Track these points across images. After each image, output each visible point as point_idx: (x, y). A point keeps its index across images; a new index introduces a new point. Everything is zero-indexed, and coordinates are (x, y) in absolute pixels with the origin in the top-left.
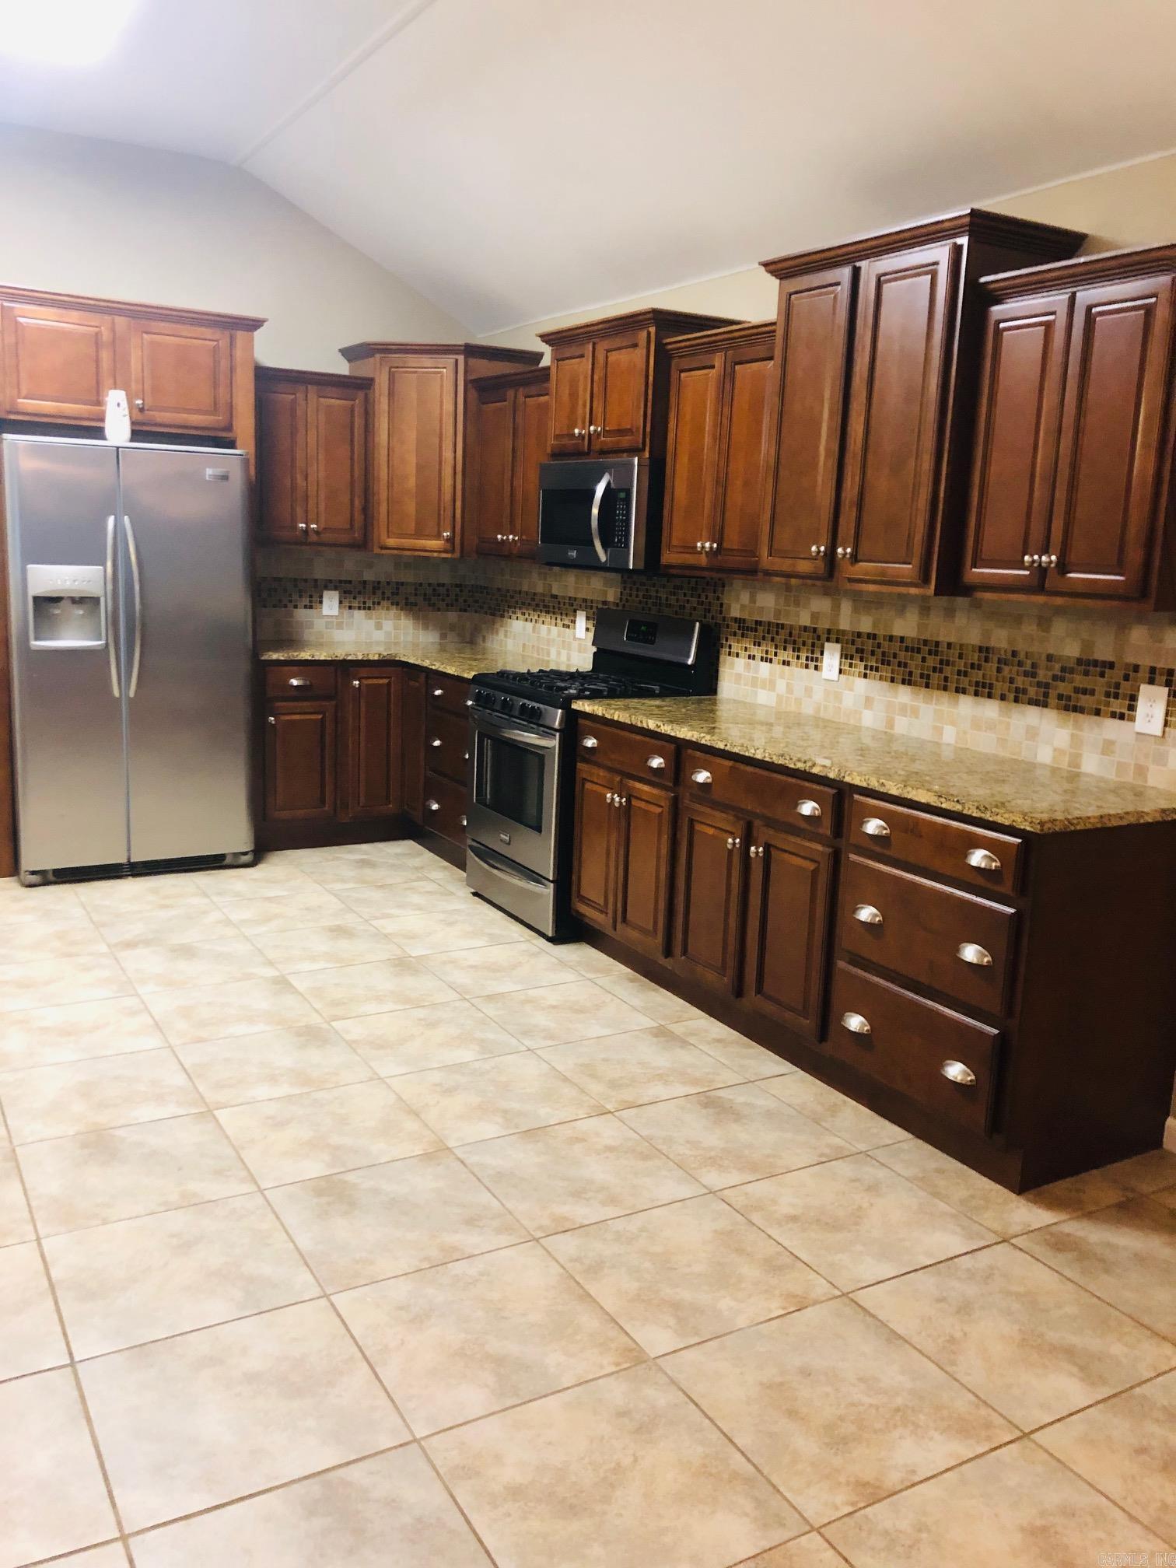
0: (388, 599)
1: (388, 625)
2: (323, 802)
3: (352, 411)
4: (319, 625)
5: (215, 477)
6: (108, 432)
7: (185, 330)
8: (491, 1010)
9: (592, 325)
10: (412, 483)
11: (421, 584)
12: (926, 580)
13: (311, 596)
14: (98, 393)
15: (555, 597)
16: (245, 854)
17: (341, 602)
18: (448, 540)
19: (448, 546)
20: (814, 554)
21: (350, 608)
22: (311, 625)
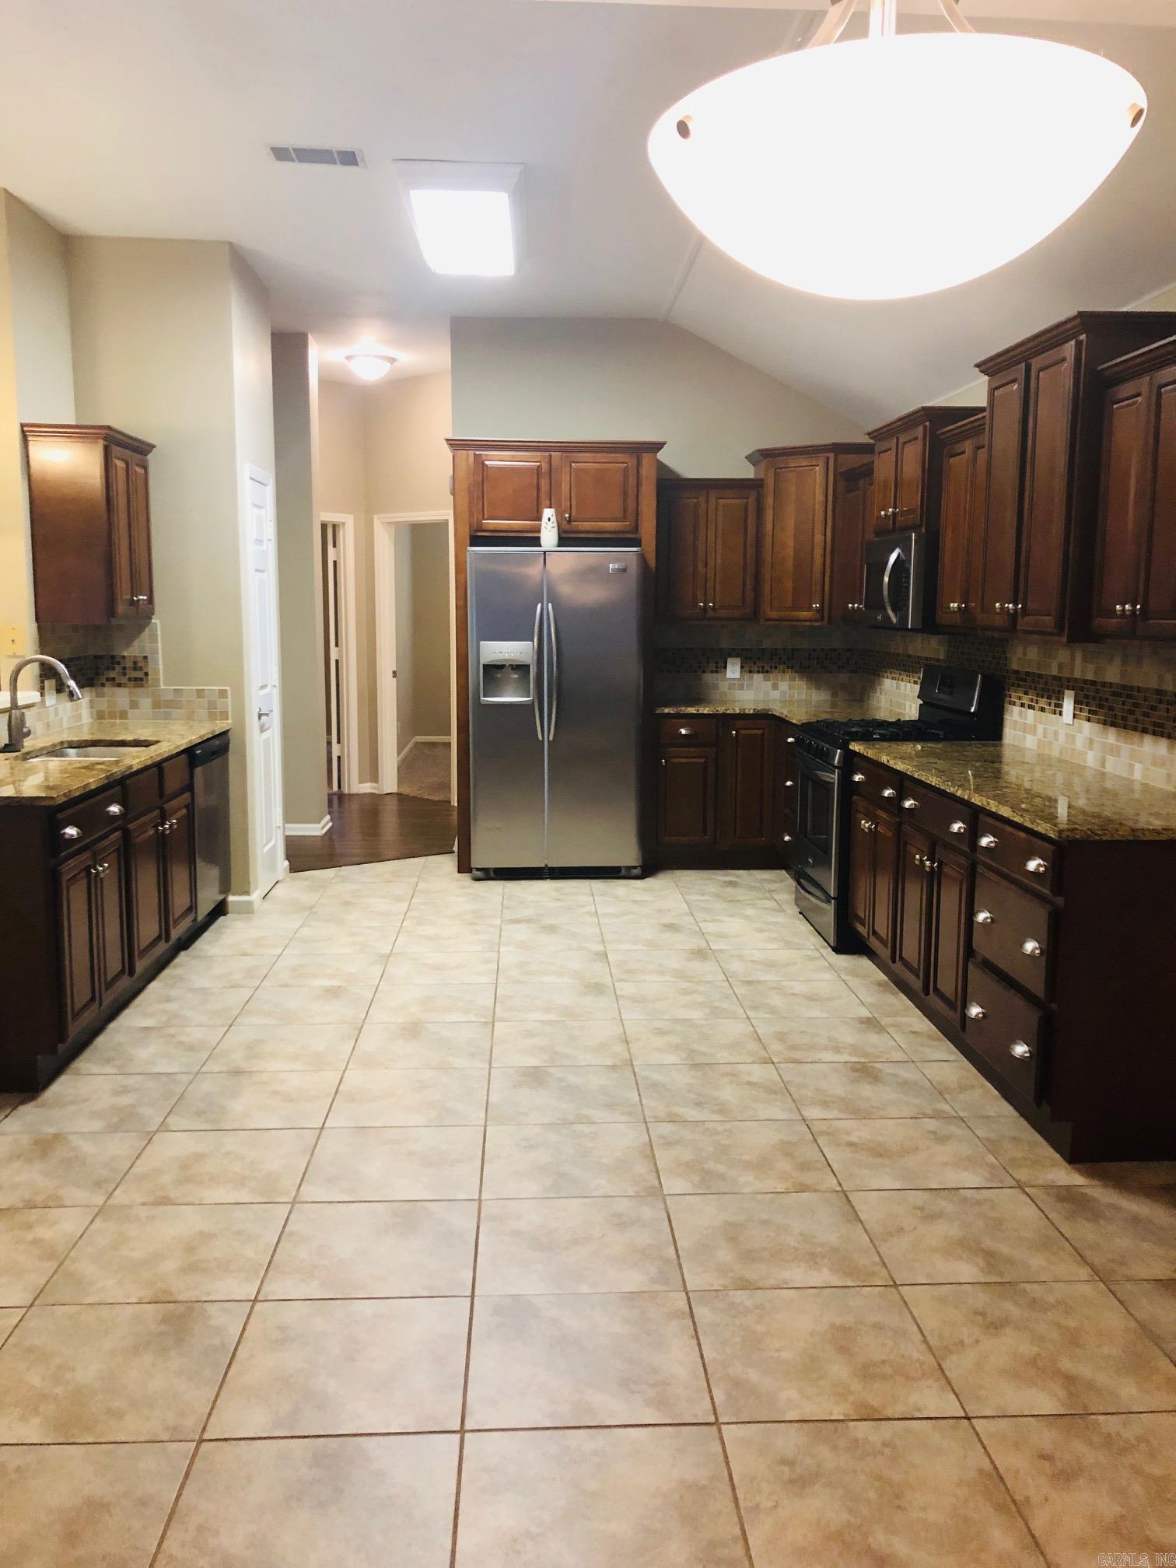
0: (784, 663)
1: (784, 685)
2: (705, 832)
3: (746, 509)
4: (723, 686)
5: (619, 570)
6: (543, 542)
7: (600, 457)
8: (741, 991)
9: (893, 423)
10: (790, 564)
11: (814, 650)
12: (1061, 630)
13: (717, 663)
14: (538, 511)
15: (910, 656)
16: (635, 867)
17: (742, 667)
18: (817, 610)
19: (818, 616)
20: (998, 610)
21: (750, 672)
22: (716, 687)
